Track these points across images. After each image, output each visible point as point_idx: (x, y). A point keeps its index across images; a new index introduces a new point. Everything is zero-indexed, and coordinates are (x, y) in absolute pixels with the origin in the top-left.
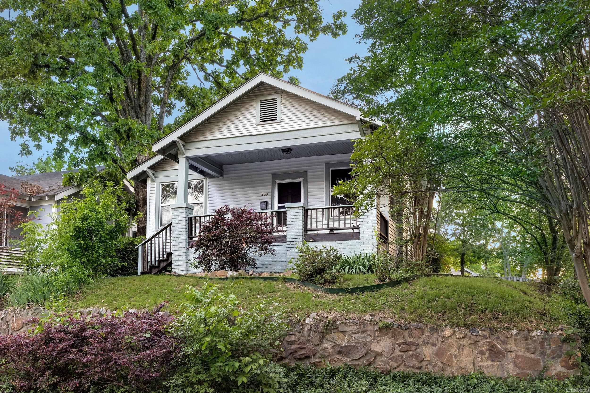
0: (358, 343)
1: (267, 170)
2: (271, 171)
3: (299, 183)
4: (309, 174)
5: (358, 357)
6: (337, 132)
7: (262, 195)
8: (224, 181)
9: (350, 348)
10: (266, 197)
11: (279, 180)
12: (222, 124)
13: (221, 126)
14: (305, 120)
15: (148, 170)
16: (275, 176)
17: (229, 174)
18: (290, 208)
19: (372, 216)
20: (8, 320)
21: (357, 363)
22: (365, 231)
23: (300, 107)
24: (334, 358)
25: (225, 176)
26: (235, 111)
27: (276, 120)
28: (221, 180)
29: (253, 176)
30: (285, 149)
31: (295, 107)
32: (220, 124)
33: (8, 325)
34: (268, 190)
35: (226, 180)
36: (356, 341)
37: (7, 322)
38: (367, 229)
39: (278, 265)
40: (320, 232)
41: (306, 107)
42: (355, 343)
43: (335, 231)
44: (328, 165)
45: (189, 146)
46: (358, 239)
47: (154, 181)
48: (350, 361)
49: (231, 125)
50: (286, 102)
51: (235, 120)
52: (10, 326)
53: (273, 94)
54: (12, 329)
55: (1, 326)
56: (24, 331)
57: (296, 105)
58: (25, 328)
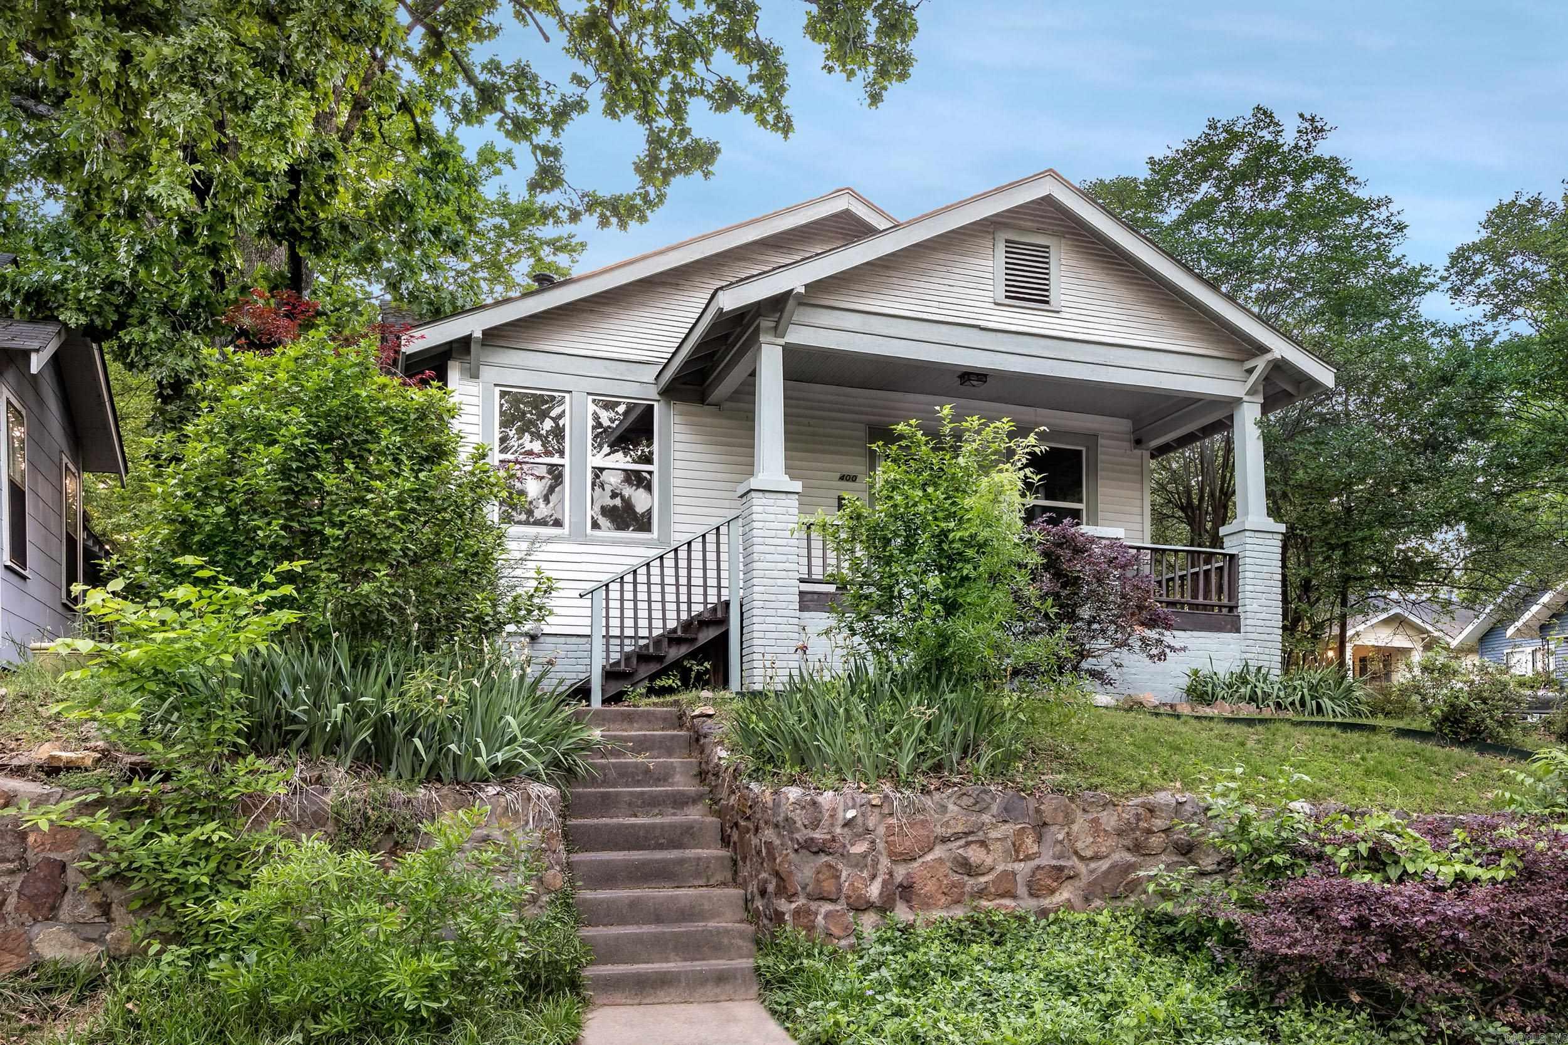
1: (852, 413)
2: (866, 417)
17: (737, 401)
25: (725, 404)
27: (1047, 302)
28: (711, 415)
33: (873, 842)
35: (729, 418)
37: (868, 832)
46: (1238, 631)
49: (922, 285)
50: (1071, 263)
51: (935, 274)
52: (881, 845)
53: (1038, 231)
54: (891, 854)
55: (844, 846)
56: (940, 860)
57: (1096, 277)
58: (939, 852)
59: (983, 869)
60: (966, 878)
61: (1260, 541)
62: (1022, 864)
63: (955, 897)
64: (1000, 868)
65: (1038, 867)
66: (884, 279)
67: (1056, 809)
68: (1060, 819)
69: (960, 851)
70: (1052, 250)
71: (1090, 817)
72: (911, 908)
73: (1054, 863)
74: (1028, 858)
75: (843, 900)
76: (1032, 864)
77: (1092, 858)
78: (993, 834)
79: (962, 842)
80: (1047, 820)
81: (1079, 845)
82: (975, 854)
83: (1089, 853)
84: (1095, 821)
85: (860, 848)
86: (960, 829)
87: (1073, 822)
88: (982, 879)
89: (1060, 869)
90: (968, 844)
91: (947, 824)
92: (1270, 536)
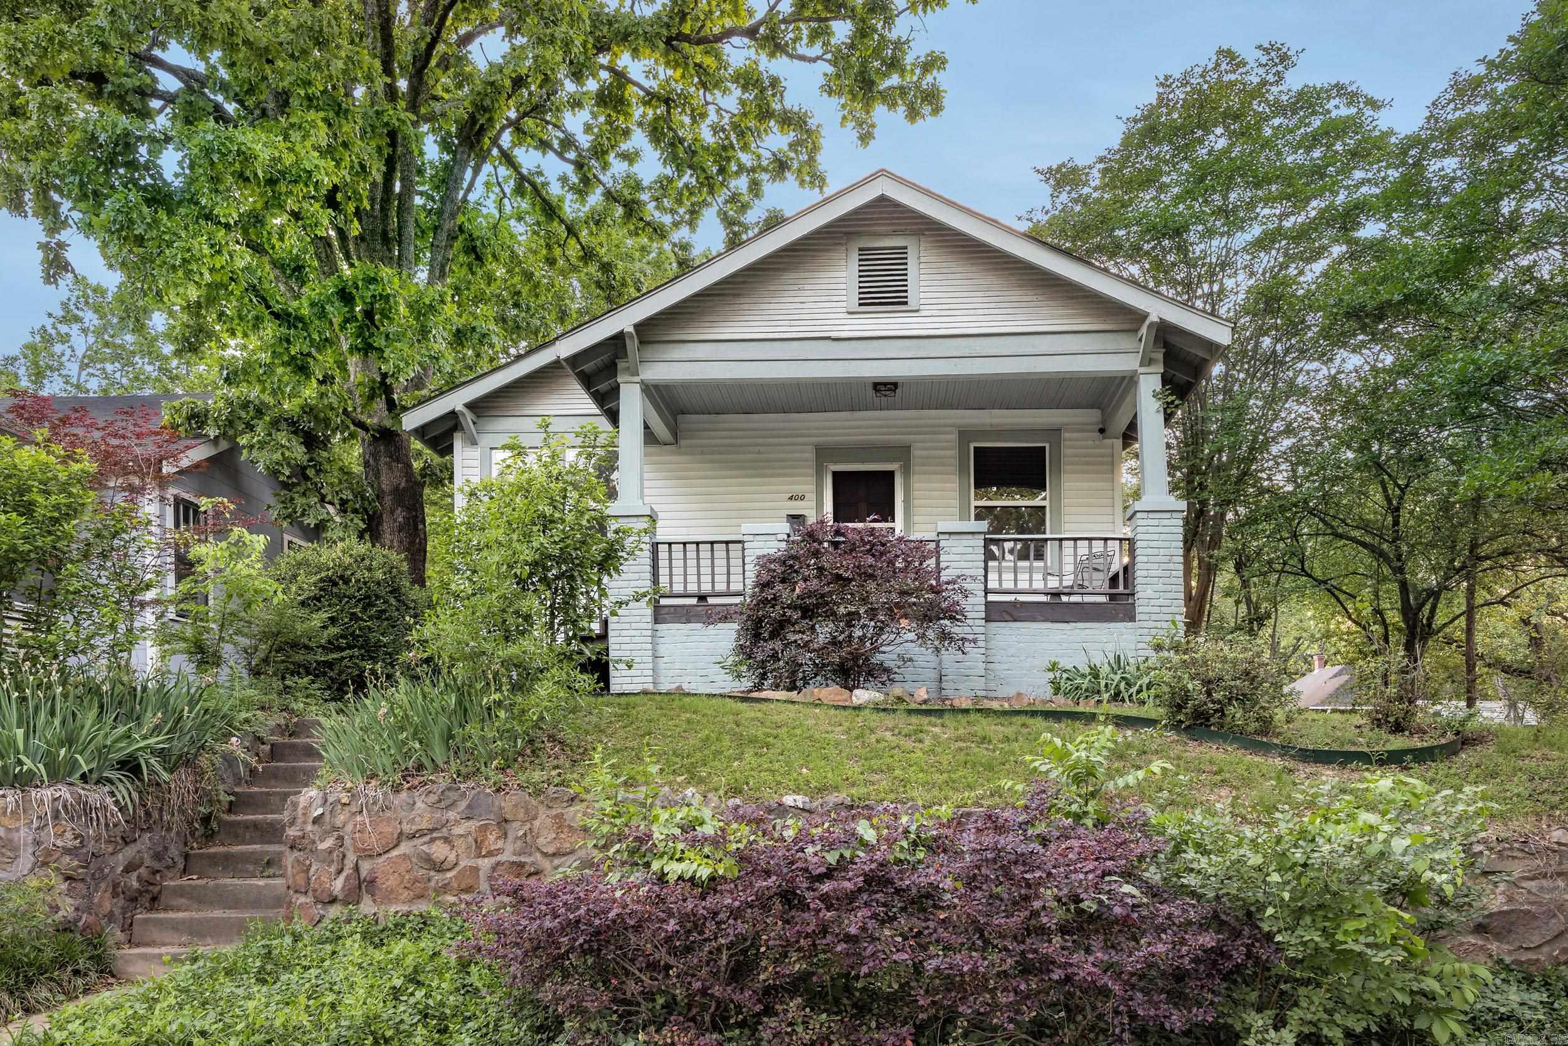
0: (1540, 904)
1: (802, 436)
2: (814, 440)
3: (890, 475)
4: (916, 453)
5: (1536, 940)
6: (1075, 348)
7: (791, 498)
8: (681, 454)
9: (1514, 917)
10: (799, 503)
11: (836, 462)
12: (747, 300)
13: (746, 307)
14: (987, 312)
15: (465, 411)
16: (824, 453)
17: (692, 438)
18: (950, 533)
19: (1171, 566)
20: (338, 823)
21: (1532, 956)
22: (1152, 602)
23: (970, 275)
24: (1462, 944)
25: (683, 442)
26: (784, 270)
27: (906, 303)
28: (672, 453)
29: (762, 449)
30: (885, 384)
31: (958, 276)
32: (742, 300)
33: (341, 838)
34: (807, 486)
35: (686, 454)
36: (1533, 898)
37: (335, 829)
38: (1157, 595)
39: (915, 678)
40: (1022, 598)
41: (991, 280)
42: (1530, 903)
43: (1065, 599)
44: (965, 436)
45: (650, 352)
46: (1132, 619)
47: (474, 443)
48: (1510, 952)
49: (772, 306)
50: (933, 259)
51: (787, 294)
52: (348, 841)
53: (895, 233)
54: (357, 850)
55: (314, 842)
56: (405, 857)
57: (960, 269)
58: (404, 848)
59: (446, 866)
60: (432, 873)
61: (1156, 522)
62: (486, 860)
63: (418, 891)
64: (462, 864)
65: (498, 864)
66: (736, 307)
67: (516, 806)
68: (521, 816)
69: (424, 848)
70: (909, 250)
71: (554, 812)
72: (374, 901)
73: (514, 858)
74: (490, 854)
75: (310, 893)
76: (493, 860)
77: (554, 855)
78: (458, 830)
79: (426, 839)
80: (508, 817)
81: (541, 841)
82: (439, 851)
83: (551, 850)
84: (559, 816)
85: (329, 843)
86: (425, 825)
87: (535, 818)
88: (449, 875)
89: (522, 865)
90: (433, 840)
91: (412, 821)
92: (1168, 515)
